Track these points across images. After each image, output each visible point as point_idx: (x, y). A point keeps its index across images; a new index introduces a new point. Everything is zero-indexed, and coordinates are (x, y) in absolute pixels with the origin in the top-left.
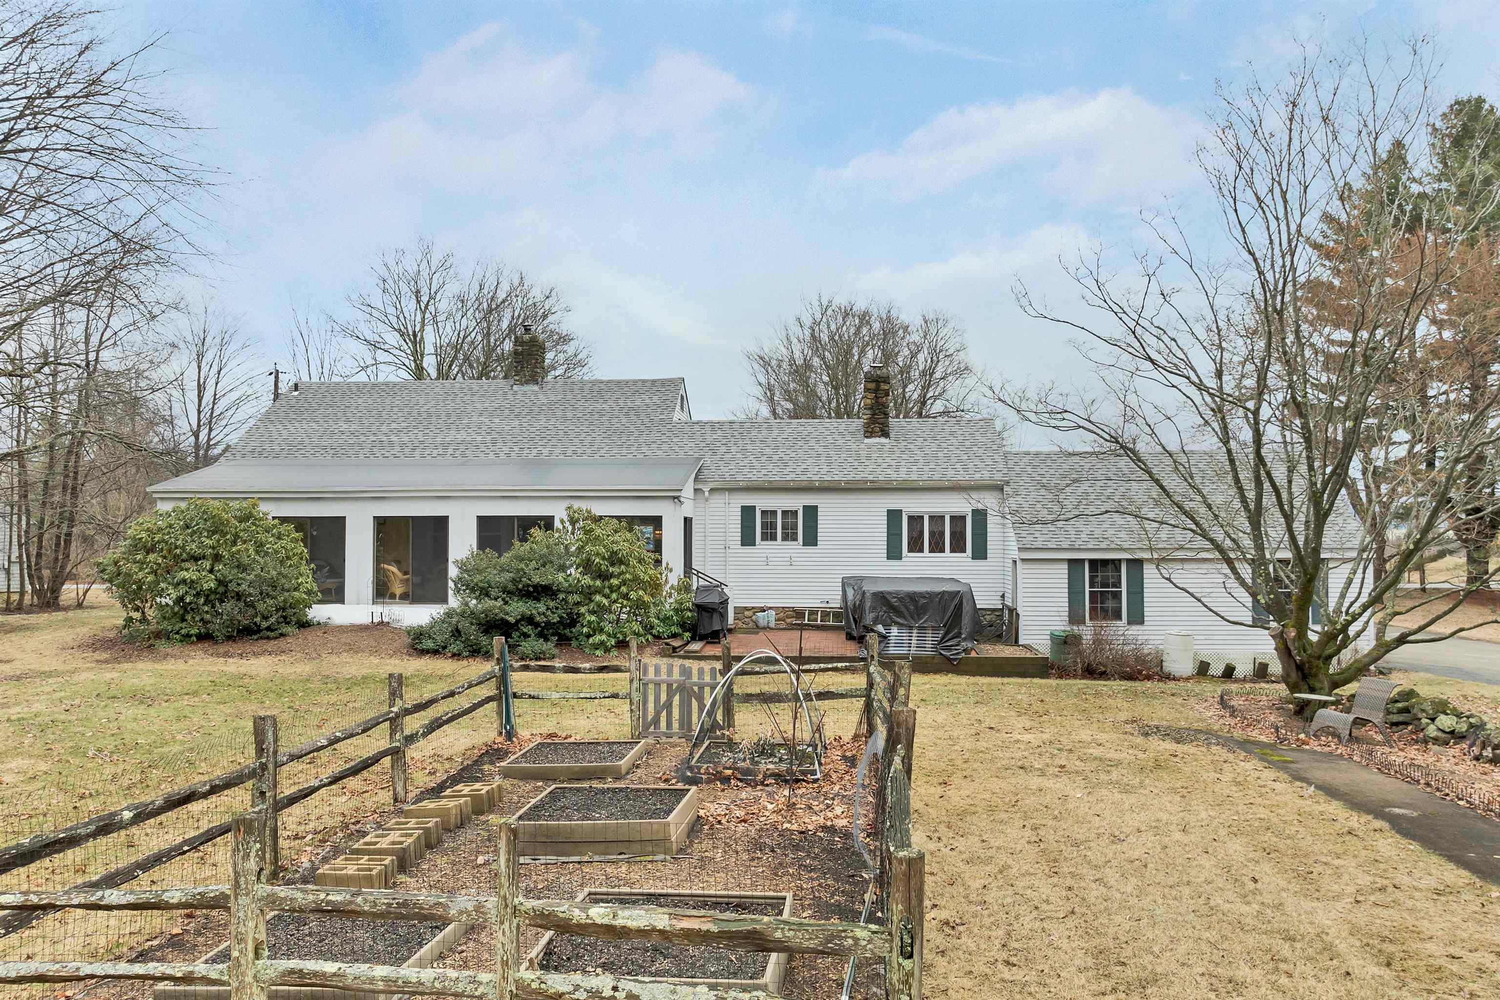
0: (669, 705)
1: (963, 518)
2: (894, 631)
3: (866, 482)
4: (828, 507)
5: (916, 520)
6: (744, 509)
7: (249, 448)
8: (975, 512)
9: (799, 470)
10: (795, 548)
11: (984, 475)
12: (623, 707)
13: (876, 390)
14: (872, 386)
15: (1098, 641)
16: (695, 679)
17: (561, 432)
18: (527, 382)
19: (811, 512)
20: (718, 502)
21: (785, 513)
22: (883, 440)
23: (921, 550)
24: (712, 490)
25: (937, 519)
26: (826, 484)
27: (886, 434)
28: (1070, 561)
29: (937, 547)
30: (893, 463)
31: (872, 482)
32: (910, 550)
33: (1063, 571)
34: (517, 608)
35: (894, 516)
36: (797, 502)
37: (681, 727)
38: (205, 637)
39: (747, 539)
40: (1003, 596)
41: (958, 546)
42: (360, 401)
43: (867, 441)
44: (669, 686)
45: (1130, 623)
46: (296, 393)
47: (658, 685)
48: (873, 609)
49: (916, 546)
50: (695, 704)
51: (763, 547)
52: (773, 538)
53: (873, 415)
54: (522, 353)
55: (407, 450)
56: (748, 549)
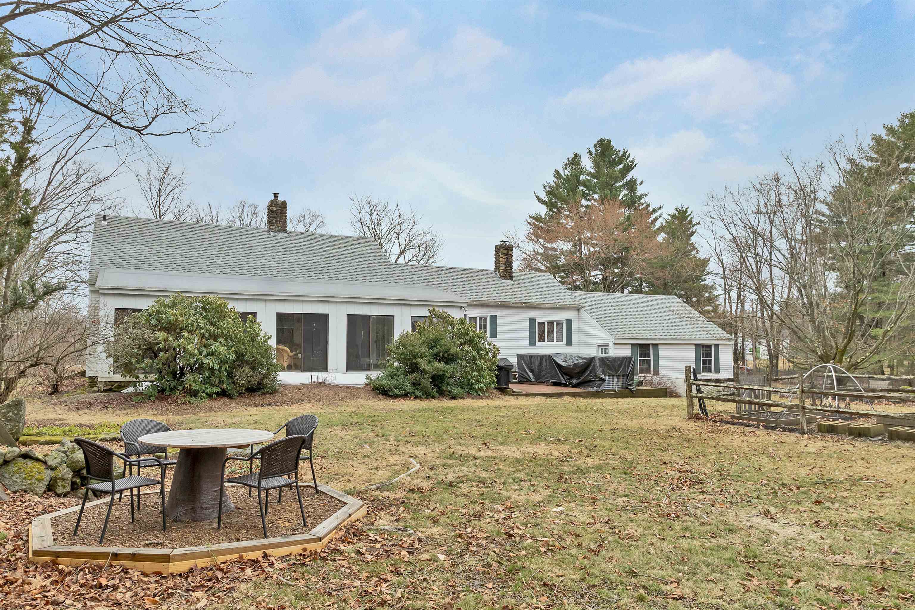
1: (562, 323)
3: (522, 303)
4: (502, 315)
5: (541, 324)
8: (567, 321)
19: (494, 318)
21: (481, 319)
22: (510, 281)
23: (544, 341)
25: (550, 324)
26: (503, 303)
27: (511, 279)
28: (632, 344)
31: (525, 303)
32: (539, 341)
35: (532, 321)
36: (486, 313)
43: (503, 281)
53: (506, 267)
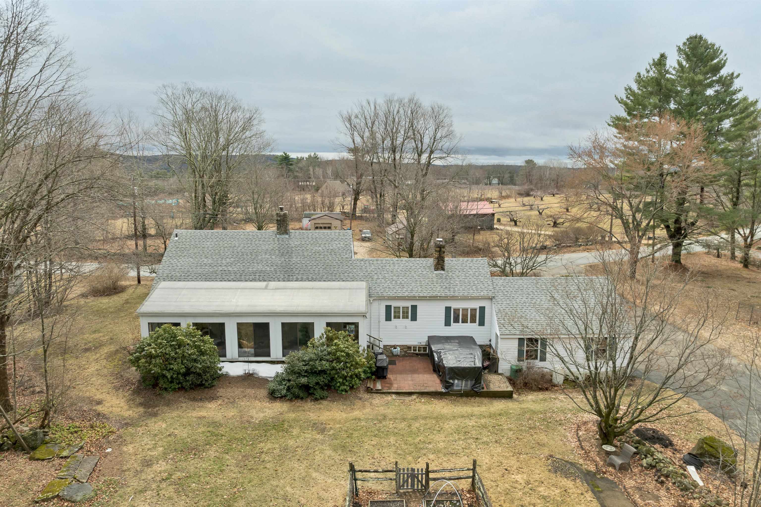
0: (407, 481)
1: (476, 309)
2: (456, 381)
5: (456, 311)
6: (387, 306)
7: (165, 275)
8: (480, 308)
9: (409, 290)
10: (408, 322)
11: (484, 293)
12: (394, 482)
13: (440, 251)
14: (438, 249)
15: (528, 368)
16: (416, 472)
17: (304, 265)
18: (283, 234)
19: (414, 308)
20: (376, 305)
21: (403, 308)
22: (442, 272)
24: (374, 300)
25: (465, 310)
27: (443, 269)
28: (519, 339)
29: (465, 321)
30: (447, 286)
32: (454, 322)
33: (516, 342)
34: (313, 380)
35: (448, 309)
36: (408, 304)
37: (411, 486)
38: (182, 388)
39: (388, 318)
40: (490, 341)
41: (473, 321)
42: (208, 243)
43: (435, 272)
44: (407, 475)
45: (541, 361)
46: (177, 238)
47: (404, 474)
48: (449, 374)
49: (456, 320)
50: (416, 480)
51: (394, 321)
52: (399, 318)
54: (280, 221)
55: (238, 276)
56: (388, 322)
